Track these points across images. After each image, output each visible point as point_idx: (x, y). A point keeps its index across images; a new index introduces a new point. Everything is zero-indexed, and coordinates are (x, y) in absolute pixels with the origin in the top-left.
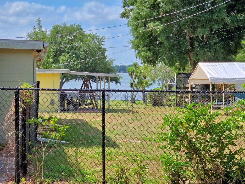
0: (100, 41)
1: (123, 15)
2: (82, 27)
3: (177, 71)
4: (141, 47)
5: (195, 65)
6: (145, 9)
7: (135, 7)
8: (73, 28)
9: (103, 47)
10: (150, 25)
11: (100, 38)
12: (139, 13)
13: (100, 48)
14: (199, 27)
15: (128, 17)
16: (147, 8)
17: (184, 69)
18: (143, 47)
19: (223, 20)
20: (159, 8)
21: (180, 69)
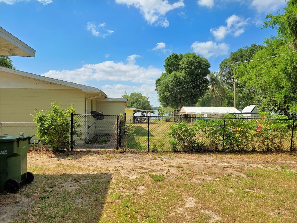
0: (148, 98)
1: (156, 90)
2: (141, 94)
5: (181, 107)
6: (164, 87)
7: (160, 87)
10: (165, 93)
12: (161, 89)
13: (148, 101)
14: (183, 94)
18: (163, 101)
19: (191, 91)
20: (169, 87)
21: (176, 109)
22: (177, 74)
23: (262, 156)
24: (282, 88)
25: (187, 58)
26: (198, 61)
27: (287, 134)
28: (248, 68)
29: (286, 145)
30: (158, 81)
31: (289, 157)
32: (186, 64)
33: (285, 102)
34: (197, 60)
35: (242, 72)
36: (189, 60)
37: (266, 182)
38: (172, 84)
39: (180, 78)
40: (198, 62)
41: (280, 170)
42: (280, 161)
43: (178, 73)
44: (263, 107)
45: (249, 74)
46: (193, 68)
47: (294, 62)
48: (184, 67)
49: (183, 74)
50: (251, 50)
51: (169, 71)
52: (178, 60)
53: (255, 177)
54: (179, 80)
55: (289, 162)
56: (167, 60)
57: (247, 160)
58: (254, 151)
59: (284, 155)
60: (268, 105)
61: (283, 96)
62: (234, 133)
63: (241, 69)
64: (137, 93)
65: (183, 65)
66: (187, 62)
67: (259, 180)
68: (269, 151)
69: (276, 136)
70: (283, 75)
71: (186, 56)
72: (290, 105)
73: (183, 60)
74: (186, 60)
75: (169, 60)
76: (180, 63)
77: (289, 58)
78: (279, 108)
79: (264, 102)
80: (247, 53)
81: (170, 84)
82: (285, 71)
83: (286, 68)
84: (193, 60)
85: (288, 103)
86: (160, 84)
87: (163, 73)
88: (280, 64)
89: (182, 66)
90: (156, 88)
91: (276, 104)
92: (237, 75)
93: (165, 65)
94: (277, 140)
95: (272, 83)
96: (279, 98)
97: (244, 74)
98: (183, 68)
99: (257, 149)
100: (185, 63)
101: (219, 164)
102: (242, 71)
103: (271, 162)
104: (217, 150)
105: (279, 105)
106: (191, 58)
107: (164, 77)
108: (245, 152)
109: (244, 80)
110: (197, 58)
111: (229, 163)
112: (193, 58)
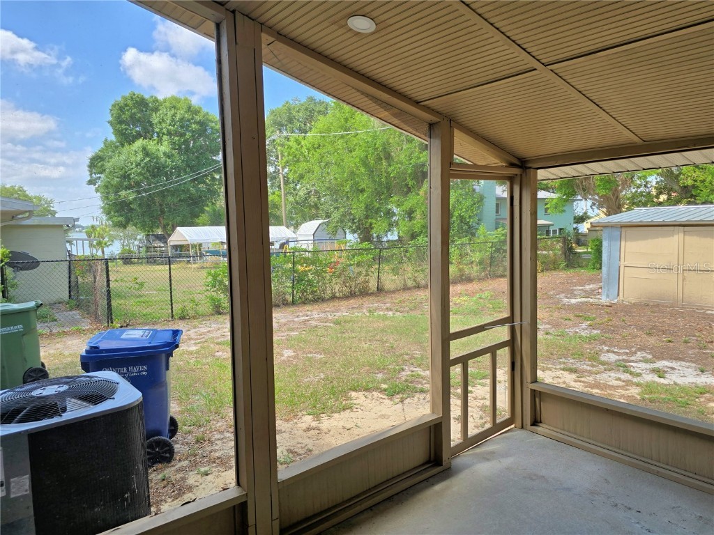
0: (49, 203)
1: (91, 182)
2: (25, 189)
3: (146, 233)
4: (112, 213)
6: (115, 179)
7: (102, 176)
8: (14, 189)
9: (52, 209)
10: (123, 193)
11: (49, 200)
12: (109, 182)
13: (49, 211)
14: (168, 196)
15: (95, 185)
16: (118, 178)
17: (152, 231)
18: (115, 212)
19: (188, 190)
20: (130, 179)
21: (149, 231)
22: (149, 147)
23: (345, 303)
24: (362, 191)
25: (170, 110)
26: (200, 120)
27: (372, 270)
28: (305, 147)
29: (373, 285)
30: (96, 163)
31: (377, 299)
32: (170, 125)
33: (367, 217)
34: (197, 118)
35: (295, 156)
36: (178, 116)
37: (355, 326)
38: (139, 171)
39: (158, 158)
40: (200, 123)
41: (368, 314)
42: (366, 305)
43: (152, 145)
44: (334, 225)
45: (308, 161)
46: (188, 135)
47: (377, 148)
48: (165, 131)
49: (165, 147)
50: (307, 109)
51: (126, 138)
52: (148, 112)
53: (343, 324)
54: (157, 163)
55: (376, 305)
56: (117, 107)
57: (328, 309)
58: (334, 297)
59: (371, 298)
60: (342, 221)
61: (363, 206)
62: (305, 273)
63: (293, 150)
64: (8, 186)
65: (164, 125)
66: (173, 120)
67: (348, 326)
68: (352, 295)
69: (360, 273)
70: (363, 170)
71: (168, 104)
72: (374, 221)
73: (161, 112)
74: (170, 113)
75: (121, 109)
76: (155, 119)
77: (370, 140)
78: (358, 228)
79: (336, 215)
80: (301, 114)
81: (133, 171)
82: (365, 163)
83: (367, 156)
84: (187, 116)
85: (371, 219)
86: (104, 170)
87: (106, 140)
88: (357, 147)
89: (160, 127)
90: (89, 178)
91: (353, 220)
92: (285, 160)
93: (111, 119)
94: (361, 279)
95: (346, 181)
96: (358, 209)
97: (298, 161)
98: (164, 134)
99: (337, 295)
100: (168, 122)
101: (296, 319)
102: (294, 152)
103: (357, 308)
104: (285, 302)
105: (358, 221)
106: (182, 112)
107: (113, 152)
108: (324, 300)
109: (299, 172)
110: (197, 112)
111: (307, 316)
112: (186, 112)
